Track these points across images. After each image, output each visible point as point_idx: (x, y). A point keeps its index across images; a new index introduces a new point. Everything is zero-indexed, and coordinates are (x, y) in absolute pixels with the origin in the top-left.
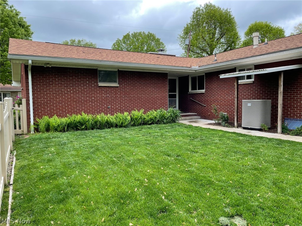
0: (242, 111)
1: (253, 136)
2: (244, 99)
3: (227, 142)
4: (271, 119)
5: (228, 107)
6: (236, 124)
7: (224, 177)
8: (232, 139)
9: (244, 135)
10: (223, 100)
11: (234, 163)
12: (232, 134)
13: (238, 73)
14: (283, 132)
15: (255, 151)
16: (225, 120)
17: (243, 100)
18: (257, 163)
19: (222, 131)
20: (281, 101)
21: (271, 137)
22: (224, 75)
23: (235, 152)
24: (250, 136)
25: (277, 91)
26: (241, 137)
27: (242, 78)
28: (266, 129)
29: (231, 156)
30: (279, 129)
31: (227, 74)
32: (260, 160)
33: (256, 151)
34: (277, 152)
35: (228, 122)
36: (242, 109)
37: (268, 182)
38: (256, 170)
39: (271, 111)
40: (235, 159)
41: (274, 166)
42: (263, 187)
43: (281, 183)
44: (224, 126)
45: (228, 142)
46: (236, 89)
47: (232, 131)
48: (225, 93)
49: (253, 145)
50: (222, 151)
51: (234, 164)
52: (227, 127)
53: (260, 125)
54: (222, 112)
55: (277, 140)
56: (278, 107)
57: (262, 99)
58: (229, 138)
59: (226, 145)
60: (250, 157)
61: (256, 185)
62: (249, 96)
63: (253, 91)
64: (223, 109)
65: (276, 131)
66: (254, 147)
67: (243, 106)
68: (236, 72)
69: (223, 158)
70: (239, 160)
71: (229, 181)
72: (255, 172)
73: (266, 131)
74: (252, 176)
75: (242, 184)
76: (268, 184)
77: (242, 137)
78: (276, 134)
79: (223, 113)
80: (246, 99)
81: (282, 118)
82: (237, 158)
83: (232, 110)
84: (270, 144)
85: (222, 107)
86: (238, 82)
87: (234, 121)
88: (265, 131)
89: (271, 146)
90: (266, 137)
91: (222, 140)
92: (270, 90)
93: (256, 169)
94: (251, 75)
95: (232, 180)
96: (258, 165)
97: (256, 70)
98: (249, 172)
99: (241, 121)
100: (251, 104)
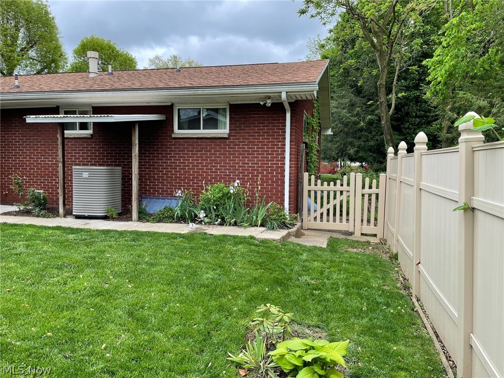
0: (74, 187)
1: (93, 231)
2: (76, 165)
3: (43, 247)
4: (122, 198)
5: (46, 180)
6: (61, 210)
7: (35, 326)
8: (53, 242)
9: (77, 229)
10: (36, 166)
11: (56, 290)
12: (54, 231)
13: (62, 116)
14: (140, 219)
15: (97, 259)
16: (40, 205)
17: (73, 167)
18: (100, 280)
19: (34, 225)
20: (136, 170)
21: (123, 229)
22: (34, 116)
23: (60, 268)
24: (88, 231)
25: (129, 153)
26: (70, 235)
27: (71, 126)
28: (114, 216)
29: (51, 278)
30: (135, 215)
31: (40, 116)
32: (106, 274)
33: (99, 258)
34: (132, 254)
35: (47, 207)
36: (73, 182)
37: (120, 313)
38: (98, 296)
39: (122, 185)
40: (58, 281)
41: (129, 281)
42: (111, 326)
43: (141, 310)
44: (38, 216)
45: (45, 248)
46: (60, 147)
47: (55, 225)
48: (39, 153)
49: (93, 248)
50: (32, 270)
51: (57, 292)
52: (44, 217)
53: (104, 209)
54: (33, 189)
55: (132, 232)
56: (131, 179)
57: (108, 165)
58: (47, 241)
59: (40, 254)
60: (88, 271)
61: (99, 326)
62: (85, 159)
63: (92, 150)
64: (35, 182)
65: (129, 219)
66: (95, 251)
67: (73, 177)
68: (59, 114)
69: (33, 284)
70: (67, 281)
71: (45, 333)
72: (98, 300)
73: (115, 218)
74: (91, 309)
75: (73, 331)
76: (120, 317)
77: (73, 234)
78: (130, 223)
79: (36, 191)
80: (79, 165)
81: (139, 196)
82: (62, 278)
83: (54, 185)
84: (122, 241)
85: (33, 179)
86: (63, 134)
87: (59, 204)
88: (113, 219)
89: (123, 245)
90: (114, 229)
91: (33, 245)
92: (119, 150)
93: (98, 293)
94: (87, 123)
95: (51, 329)
96: (102, 284)
97: (95, 116)
98: (87, 303)
99: (72, 205)
100: (88, 173)
